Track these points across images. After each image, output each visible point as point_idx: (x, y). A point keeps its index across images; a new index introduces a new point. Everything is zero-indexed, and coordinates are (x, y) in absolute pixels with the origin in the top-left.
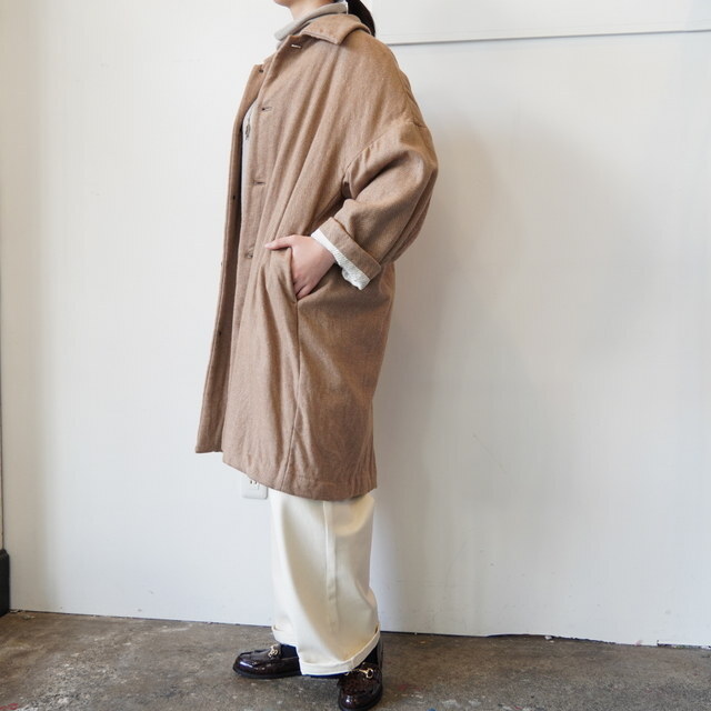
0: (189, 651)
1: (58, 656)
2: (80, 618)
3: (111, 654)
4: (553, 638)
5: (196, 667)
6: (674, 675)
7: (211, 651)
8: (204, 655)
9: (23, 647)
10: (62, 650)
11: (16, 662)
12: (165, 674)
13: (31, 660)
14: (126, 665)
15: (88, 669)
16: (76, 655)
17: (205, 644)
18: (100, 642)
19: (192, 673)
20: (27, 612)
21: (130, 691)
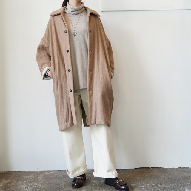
0: (57, 178)
1: (20, 182)
2: (20, 172)
3: (36, 180)
4: (151, 168)
5: (62, 182)
6: (185, 174)
7: (63, 177)
8: (62, 178)
9: (9, 181)
10: (21, 181)
11: (9, 185)
12: (54, 184)
13: (13, 184)
14: (42, 183)
15: (31, 185)
16: (26, 181)
17: (60, 176)
18: (30, 178)
19: (61, 183)
20: (3, 172)
21: (47, 189)
